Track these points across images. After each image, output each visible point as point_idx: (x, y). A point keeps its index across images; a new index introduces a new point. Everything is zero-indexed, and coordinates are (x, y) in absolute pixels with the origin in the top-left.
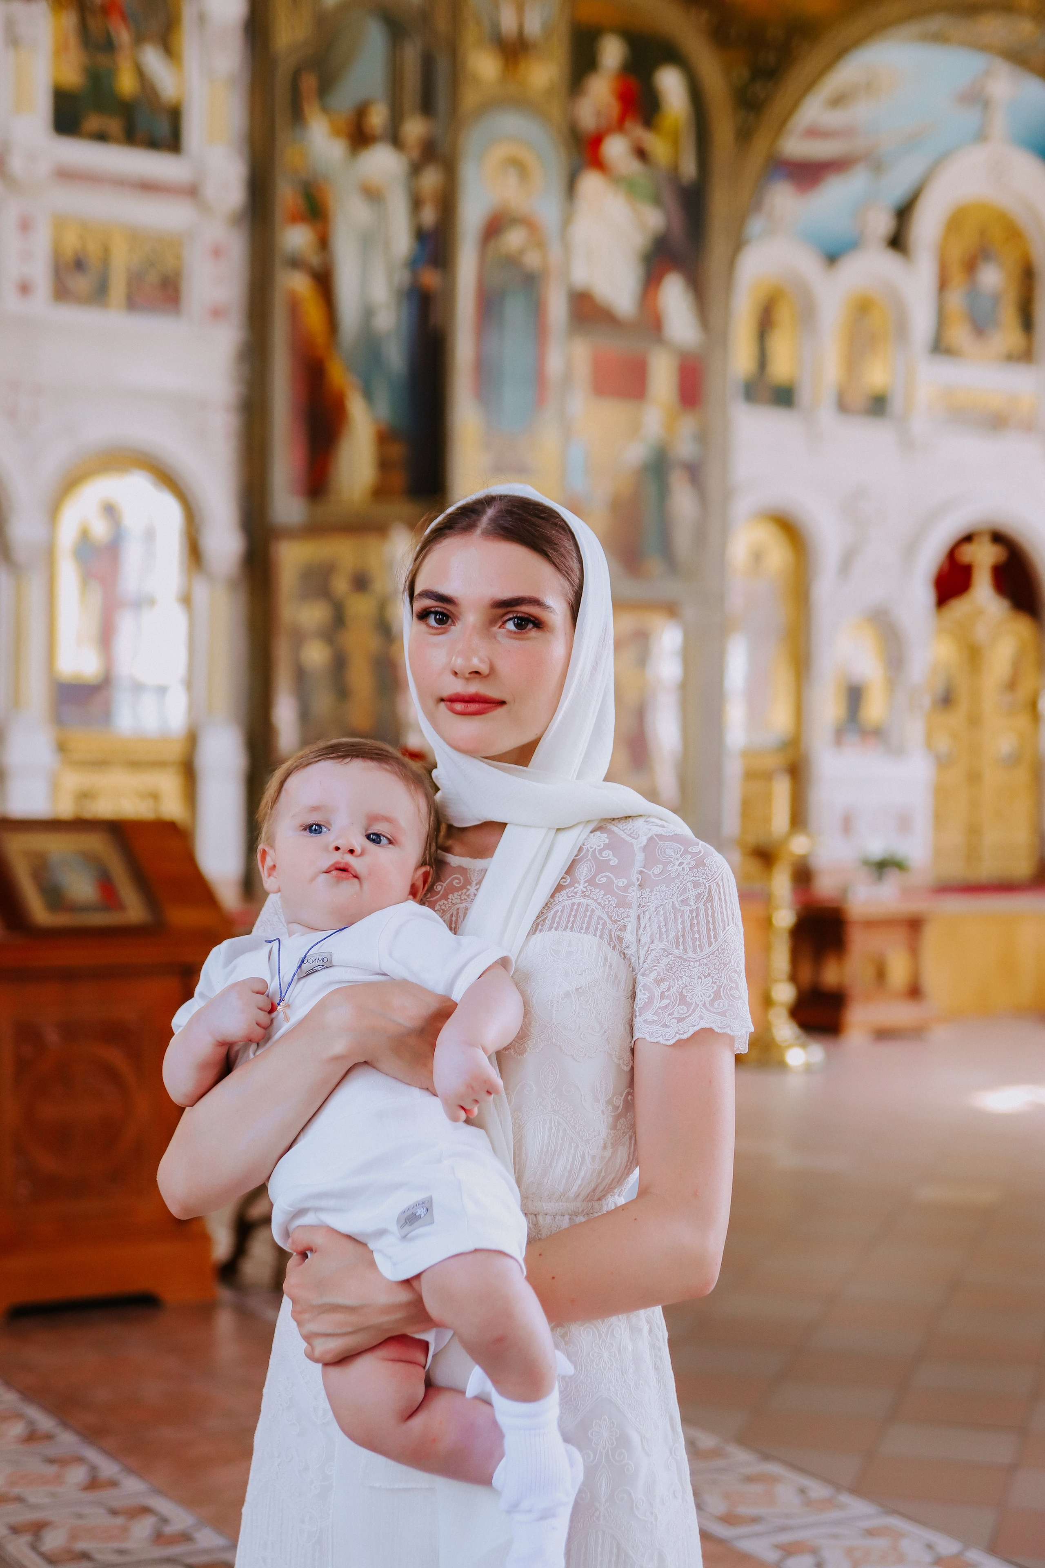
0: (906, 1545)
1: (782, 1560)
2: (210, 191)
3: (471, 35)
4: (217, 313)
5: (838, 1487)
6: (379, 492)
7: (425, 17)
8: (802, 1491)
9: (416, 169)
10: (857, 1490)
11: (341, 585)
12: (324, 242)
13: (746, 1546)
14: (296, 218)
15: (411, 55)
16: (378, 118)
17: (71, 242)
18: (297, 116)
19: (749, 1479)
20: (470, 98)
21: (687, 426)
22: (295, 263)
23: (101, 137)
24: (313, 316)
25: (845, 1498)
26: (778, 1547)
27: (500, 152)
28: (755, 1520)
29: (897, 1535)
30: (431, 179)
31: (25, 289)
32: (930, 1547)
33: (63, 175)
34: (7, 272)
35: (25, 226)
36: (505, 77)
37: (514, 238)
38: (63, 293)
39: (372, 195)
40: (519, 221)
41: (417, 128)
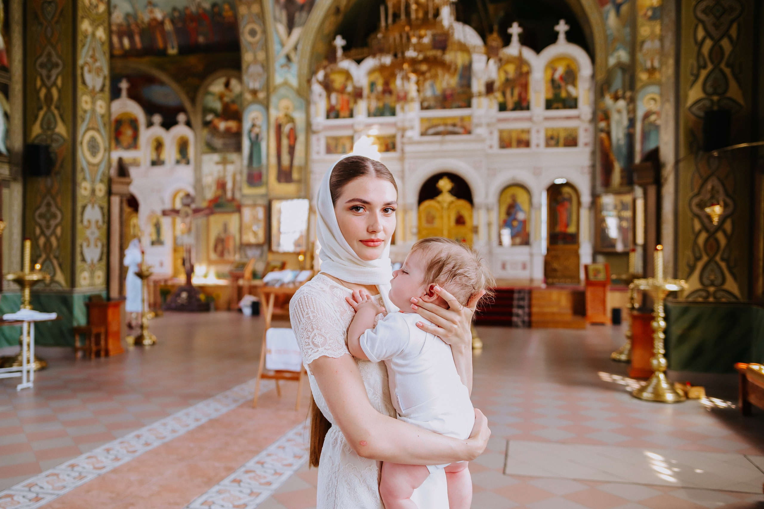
2: (584, 116)
3: (638, 69)
4: (586, 144)
6: (621, 184)
7: (629, 66)
9: (628, 104)
12: (609, 125)
14: (602, 120)
15: (627, 77)
16: (620, 93)
17: (550, 133)
20: (639, 85)
22: (602, 131)
23: (557, 108)
24: (606, 141)
27: (649, 96)
30: (631, 106)
31: (538, 146)
33: (547, 119)
34: (533, 142)
35: (538, 131)
36: (649, 78)
37: (653, 118)
38: (548, 145)
39: (619, 112)
40: (654, 113)
41: (628, 94)
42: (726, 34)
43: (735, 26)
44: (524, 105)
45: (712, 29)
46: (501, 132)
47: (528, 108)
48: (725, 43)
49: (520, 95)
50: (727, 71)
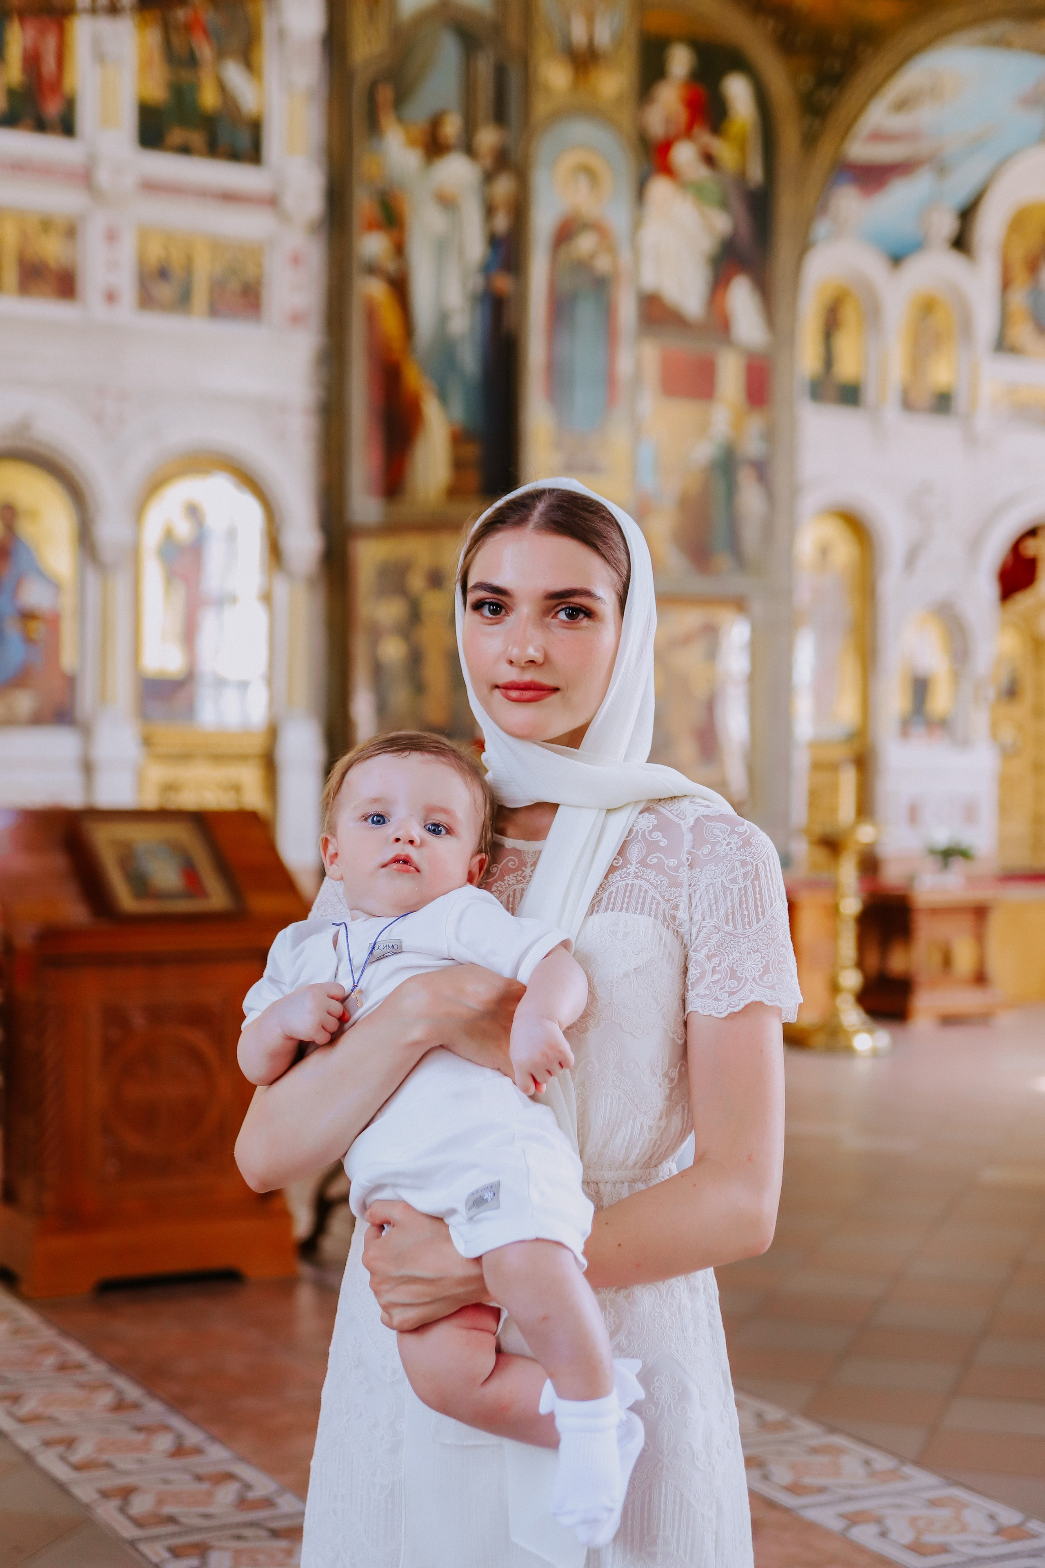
0: (968, 1515)
1: (848, 1528)
2: (290, 201)
3: (542, 46)
4: (296, 319)
5: (902, 1459)
6: (454, 492)
7: (497, 29)
8: (867, 1463)
9: (489, 177)
10: (920, 1462)
11: (417, 582)
12: (399, 249)
13: (813, 1515)
14: (372, 226)
15: (484, 67)
16: (452, 128)
17: (155, 252)
18: (374, 126)
19: (814, 1451)
20: (541, 107)
21: (755, 425)
22: (372, 270)
23: (185, 150)
24: (390, 321)
25: (908, 1470)
26: (842, 1516)
27: (570, 160)
28: (821, 1490)
29: (960, 1506)
30: (504, 186)
31: (111, 297)
32: (992, 1517)
33: (149, 188)
34: (92, 281)
35: (112, 236)
36: (576, 86)
37: (585, 243)
38: (147, 301)
39: (447, 203)
40: (591, 227)
41: (490, 138)
44: (52, 109)
47: (67, 127)
49: (32, 61)
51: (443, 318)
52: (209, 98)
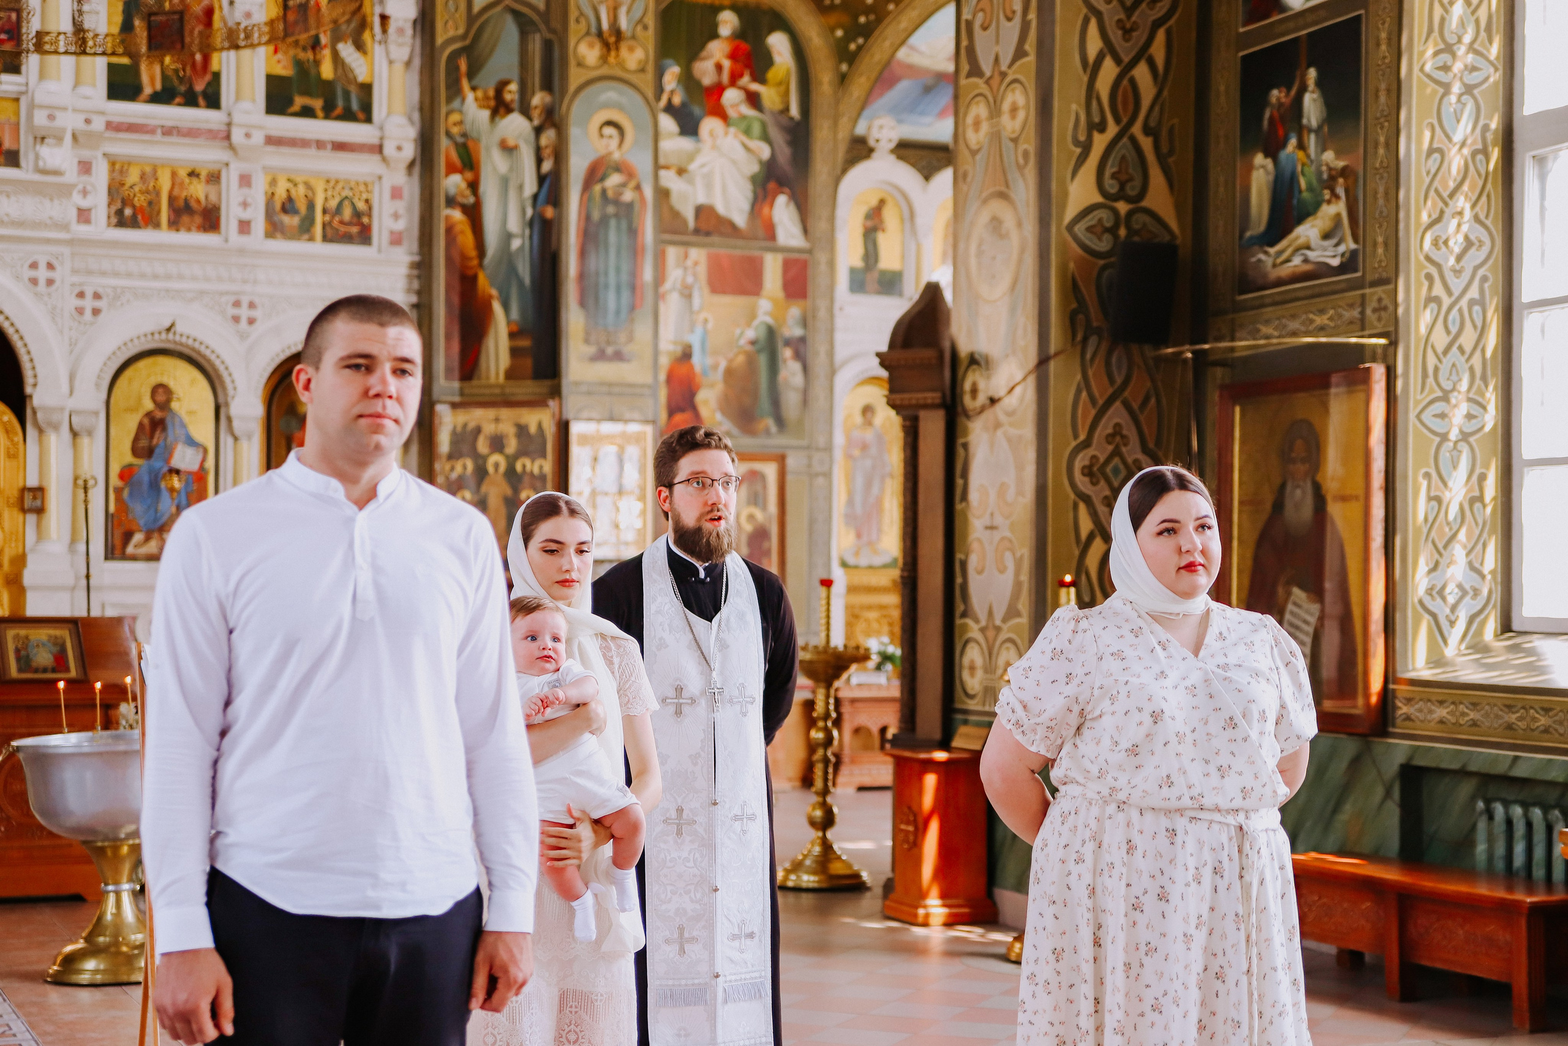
2: (389, 149)
4: (396, 240)
6: (514, 374)
7: (546, 15)
9: (538, 131)
11: (482, 446)
12: (474, 187)
15: (535, 46)
16: (512, 92)
20: (576, 77)
22: (451, 202)
23: (307, 112)
24: (467, 239)
27: (600, 118)
30: (548, 137)
31: (243, 228)
33: (272, 141)
34: (230, 216)
35: (245, 180)
36: (604, 59)
37: (613, 181)
38: (274, 229)
39: (508, 149)
40: (618, 168)
41: (538, 99)
42: (1143, 53)
43: (1161, 36)
44: (202, 88)
45: (1116, 36)
46: (118, 167)
47: (213, 101)
48: (1141, 73)
50: (1146, 143)
51: (508, 237)
52: (327, 71)
